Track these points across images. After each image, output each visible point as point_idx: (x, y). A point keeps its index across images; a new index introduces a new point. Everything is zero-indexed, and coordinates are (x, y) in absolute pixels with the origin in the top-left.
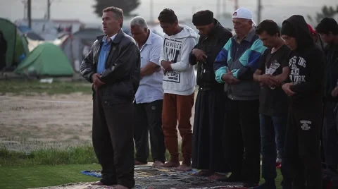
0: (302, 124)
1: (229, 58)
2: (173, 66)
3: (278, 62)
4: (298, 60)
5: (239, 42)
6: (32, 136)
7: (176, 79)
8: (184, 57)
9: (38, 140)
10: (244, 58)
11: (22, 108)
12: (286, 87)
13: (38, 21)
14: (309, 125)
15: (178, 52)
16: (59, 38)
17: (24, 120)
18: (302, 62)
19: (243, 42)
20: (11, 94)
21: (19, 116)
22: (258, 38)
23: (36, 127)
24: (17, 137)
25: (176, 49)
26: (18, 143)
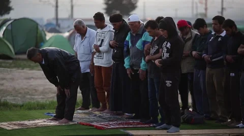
0: (166, 83)
1: (130, 45)
2: (101, 49)
3: (157, 45)
4: (167, 44)
5: (134, 35)
6: (30, 95)
7: (101, 57)
8: (106, 43)
9: (33, 97)
10: (139, 44)
11: (32, 78)
12: (157, 62)
13: (63, 20)
14: (170, 83)
15: (103, 40)
16: (68, 31)
17: (31, 85)
18: (169, 45)
19: (137, 35)
20: (28, 69)
21: (28, 83)
22: (145, 31)
23: (35, 90)
24: (20, 95)
25: (102, 38)
26: (19, 99)
